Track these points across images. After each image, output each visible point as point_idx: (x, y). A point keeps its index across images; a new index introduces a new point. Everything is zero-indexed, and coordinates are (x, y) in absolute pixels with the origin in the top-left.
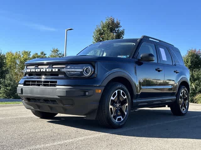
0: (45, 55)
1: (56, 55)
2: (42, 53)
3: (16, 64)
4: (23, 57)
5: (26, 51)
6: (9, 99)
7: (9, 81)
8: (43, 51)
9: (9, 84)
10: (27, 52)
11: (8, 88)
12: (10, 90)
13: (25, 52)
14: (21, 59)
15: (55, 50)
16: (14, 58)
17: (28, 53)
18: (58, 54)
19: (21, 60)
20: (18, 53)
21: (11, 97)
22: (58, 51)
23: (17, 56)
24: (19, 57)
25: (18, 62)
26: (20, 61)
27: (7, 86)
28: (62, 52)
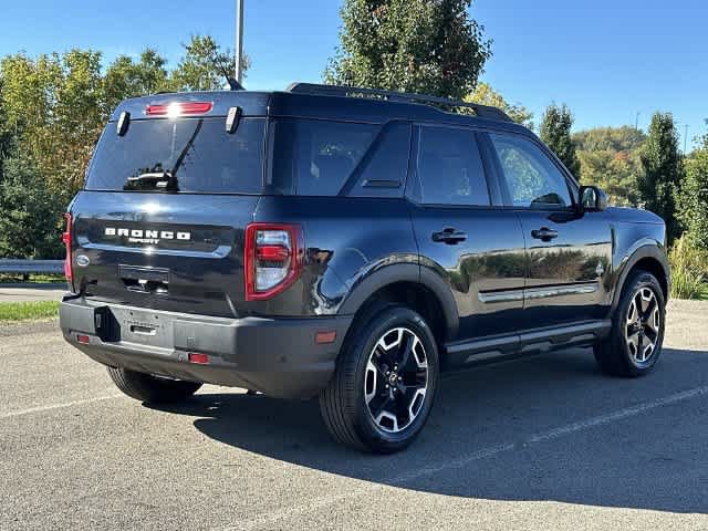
0: (160, 62)
1: (205, 65)
2: (149, 56)
3: (44, 106)
4: (71, 78)
5: (83, 51)
6: (23, 261)
7: (19, 189)
8: (151, 49)
9: (20, 200)
10: (84, 57)
11: (14, 213)
12: (26, 221)
13: (78, 56)
14: (65, 87)
15: (202, 43)
16: (36, 83)
17: (90, 62)
18: (215, 61)
19: (65, 91)
20: (51, 57)
21: (29, 252)
22: (214, 48)
23: (48, 74)
24: (53, 77)
25: (52, 97)
26: (61, 93)
27: (12, 208)
28: (228, 52)
